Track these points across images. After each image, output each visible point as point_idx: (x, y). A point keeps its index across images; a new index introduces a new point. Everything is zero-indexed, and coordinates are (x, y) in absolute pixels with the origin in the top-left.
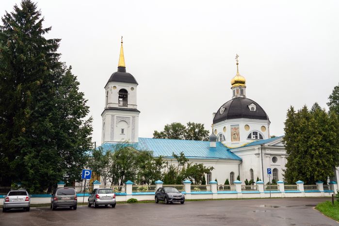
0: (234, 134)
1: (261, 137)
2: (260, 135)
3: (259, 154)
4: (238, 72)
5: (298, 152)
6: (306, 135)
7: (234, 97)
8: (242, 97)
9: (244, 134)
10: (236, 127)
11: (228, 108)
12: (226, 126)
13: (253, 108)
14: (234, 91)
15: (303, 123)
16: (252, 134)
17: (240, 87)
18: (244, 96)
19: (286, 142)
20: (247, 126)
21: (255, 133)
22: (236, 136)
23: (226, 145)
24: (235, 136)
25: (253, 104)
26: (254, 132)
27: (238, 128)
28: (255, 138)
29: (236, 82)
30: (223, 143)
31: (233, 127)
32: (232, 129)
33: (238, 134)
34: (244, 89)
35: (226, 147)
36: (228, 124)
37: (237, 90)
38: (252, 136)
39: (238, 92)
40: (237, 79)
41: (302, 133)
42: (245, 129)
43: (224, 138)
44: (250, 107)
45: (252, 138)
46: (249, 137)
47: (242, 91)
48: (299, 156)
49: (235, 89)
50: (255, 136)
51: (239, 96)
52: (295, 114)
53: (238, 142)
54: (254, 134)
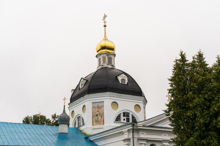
0: (97, 115)
1: (134, 121)
2: (133, 117)
3: (128, 140)
4: (105, 36)
5: (193, 128)
6: (206, 96)
7: (100, 68)
8: (110, 67)
9: (110, 115)
10: (100, 105)
11: (89, 80)
12: (86, 104)
13: (123, 80)
14: (100, 60)
15: (203, 76)
16: (122, 115)
17: (108, 54)
18: (113, 66)
19: (172, 113)
20: (115, 104)
21: (126, 114)
22: (100, 117)
23: (84, 132)
24: (98, 117)
25: (123, 75)
26: (124, 113)
27: (103, 106)
28: (125, 121)
29: (103, 48)
30: (82, 128)
31: (96, 105)
32: (93, 107)
33: (102, 115)
34: (113, 57)
35: (85, 134)
36: (89, 101)
37: (104, 58)
38: (122, 118)
39: (104, 61)
40: (103, 44)
41: (200, 93)
42: (113, 107)
43: (83, 122)
44: (120, 78)
45: (122, 121)
46: (118, 119)
47: (110, 60)
48: (196, 134)
49: (101, 57)
50: (125, 118)
51: (106, 65)
52: (188, 65)
53: (101, 126)
54: (124, 116)
